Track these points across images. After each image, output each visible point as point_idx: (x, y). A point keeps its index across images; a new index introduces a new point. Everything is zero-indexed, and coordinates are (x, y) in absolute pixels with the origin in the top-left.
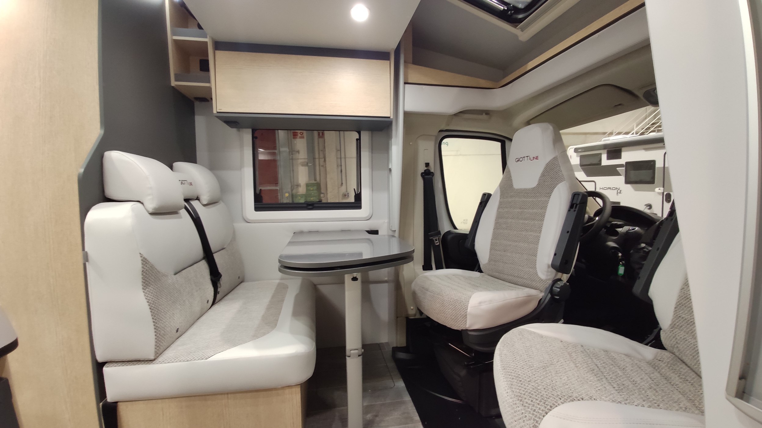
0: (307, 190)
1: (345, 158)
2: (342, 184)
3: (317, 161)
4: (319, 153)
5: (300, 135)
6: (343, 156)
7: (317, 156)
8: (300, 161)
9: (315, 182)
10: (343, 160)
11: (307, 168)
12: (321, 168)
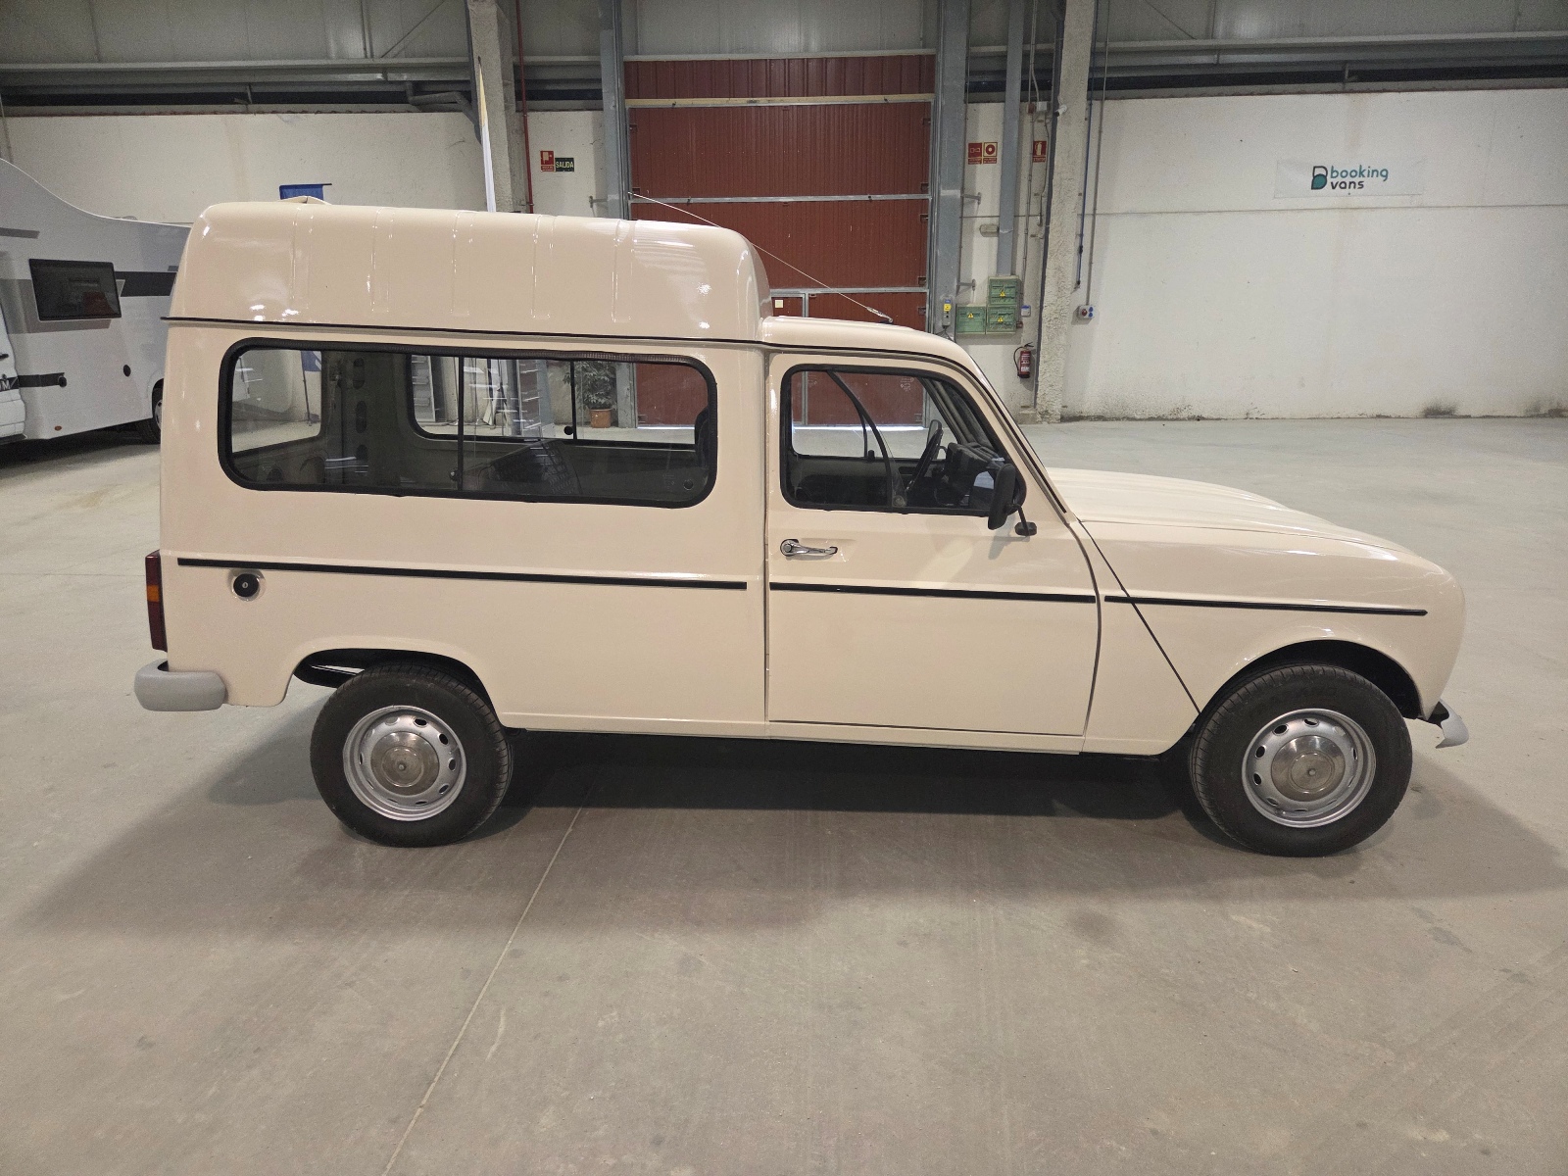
0: (991, 298)
1: (1094, 215)
2: (1079, 283)
3: (1022, 221)
4: (1029, 203)
5: (986, 154)
6: (1089, 210)
7: (1023, 211)
8: (978, 222)
9: (1013, 277)
10: (1088, 221)
11: (995, 240)
12: (1030, 240)
